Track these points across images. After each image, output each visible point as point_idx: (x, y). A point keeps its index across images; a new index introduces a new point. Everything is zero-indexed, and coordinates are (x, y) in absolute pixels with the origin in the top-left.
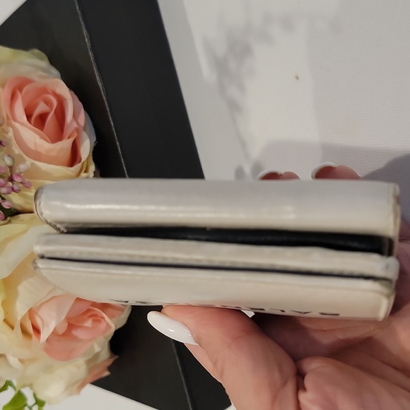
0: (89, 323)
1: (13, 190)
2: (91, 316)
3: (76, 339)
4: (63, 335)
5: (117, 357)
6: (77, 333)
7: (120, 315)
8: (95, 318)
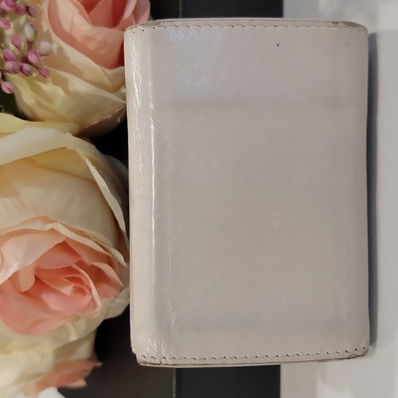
0: (68, 290)
1: (21, 69)
2: (71, 279)
3: (44, 306)
4: (27, 294)
5: (99, 364)
6: (49, 298)
7: (116, 297)
8: (78, 285)
